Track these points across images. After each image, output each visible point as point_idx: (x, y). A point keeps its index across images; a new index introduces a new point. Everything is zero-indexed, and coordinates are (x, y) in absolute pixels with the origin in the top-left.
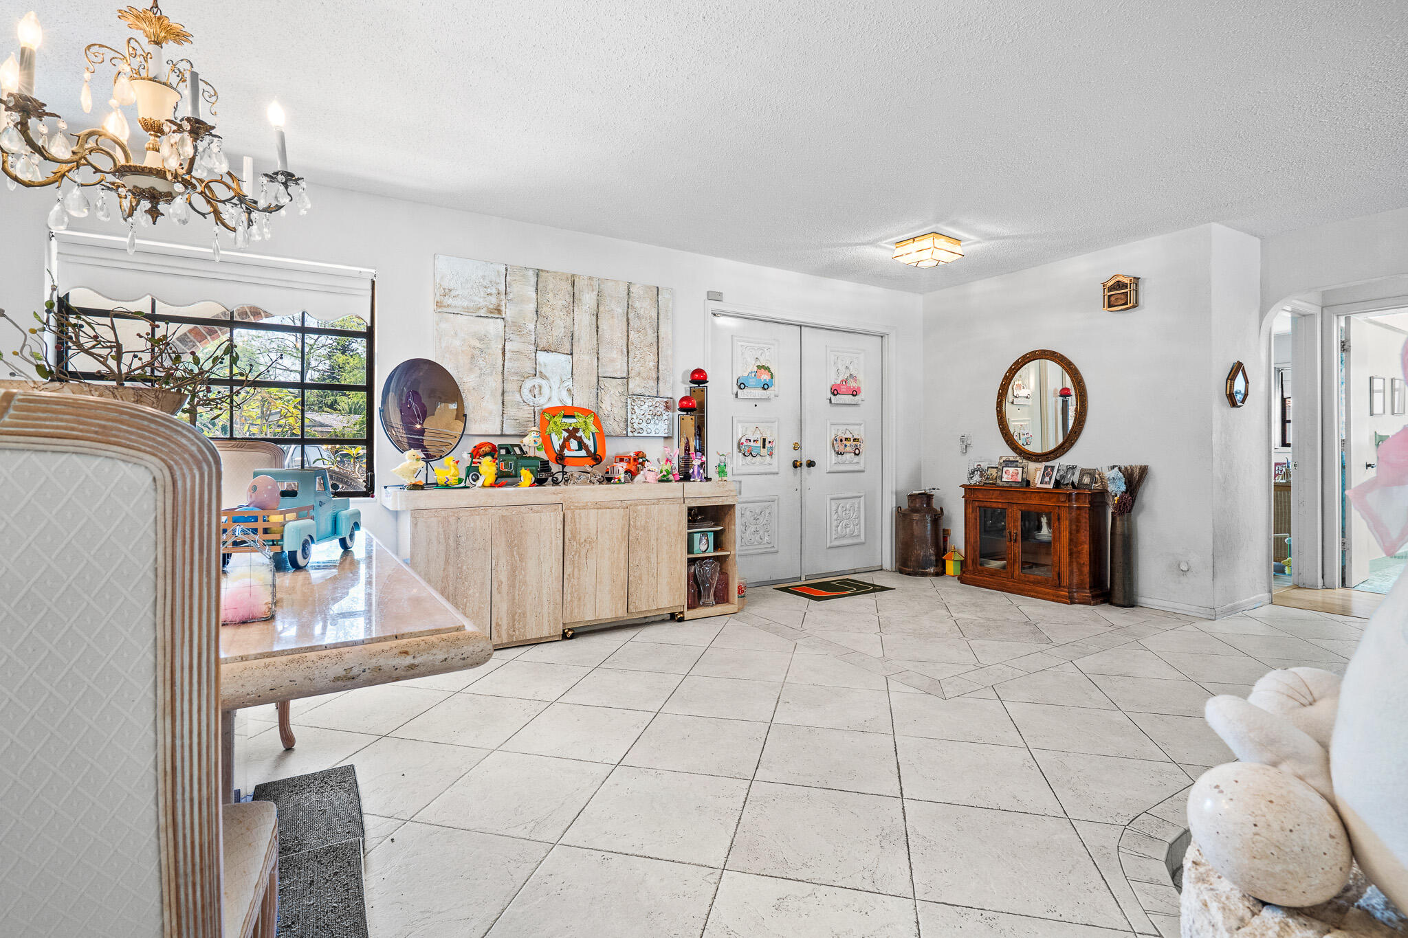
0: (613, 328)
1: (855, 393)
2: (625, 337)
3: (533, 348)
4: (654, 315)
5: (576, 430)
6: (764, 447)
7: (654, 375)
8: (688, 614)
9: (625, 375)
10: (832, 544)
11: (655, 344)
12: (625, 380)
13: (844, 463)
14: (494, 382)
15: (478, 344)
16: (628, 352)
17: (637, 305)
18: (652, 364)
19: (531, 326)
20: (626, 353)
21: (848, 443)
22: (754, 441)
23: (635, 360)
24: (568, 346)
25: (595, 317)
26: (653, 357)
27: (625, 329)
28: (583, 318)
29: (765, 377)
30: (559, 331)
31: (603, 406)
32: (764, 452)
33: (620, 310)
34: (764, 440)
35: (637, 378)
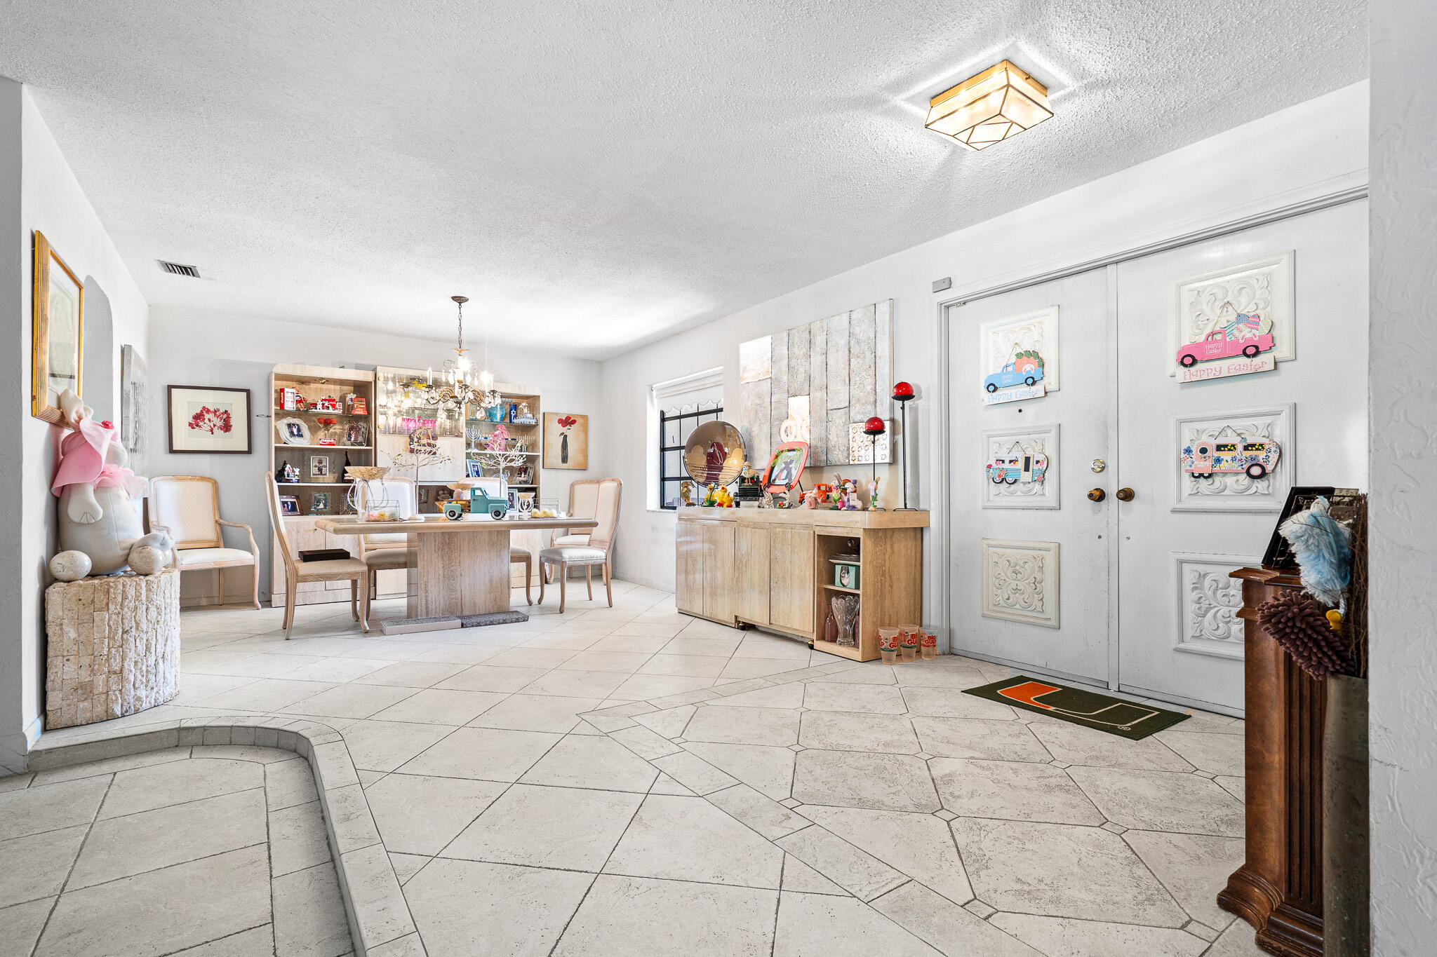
0: (838, 360)
1: (1252, 351)
2: (847, 367)
3: (786, 395)
4: (872, 335)
5: (792, 462)
6: (1027, 469)
7: (872, 399)
8: (818, 644)
9: (847, 404)
10: (1182, 646)
11: (873, 366)
12: (847, 409)
13: (1219, 492)
14: (766, 429)
15: (758, 402)
16: (849, 381)
17: (857, 330)
18: (869, 388)
19: (785, 378)
20: (848, 382)
21: (1226, 455)
22: (1011, 462)
23: (856, 387)
24: (807, 389)
25: (824, 357)
26: (871, 380)
27: (847, 358)
28: (817, 359)
29: (1029, 368)
30: (801, 377)
31: (830, 437)
32: (1026, 476)
33: (843, 342)
34: (1027, 460)
35: (857, 405)
